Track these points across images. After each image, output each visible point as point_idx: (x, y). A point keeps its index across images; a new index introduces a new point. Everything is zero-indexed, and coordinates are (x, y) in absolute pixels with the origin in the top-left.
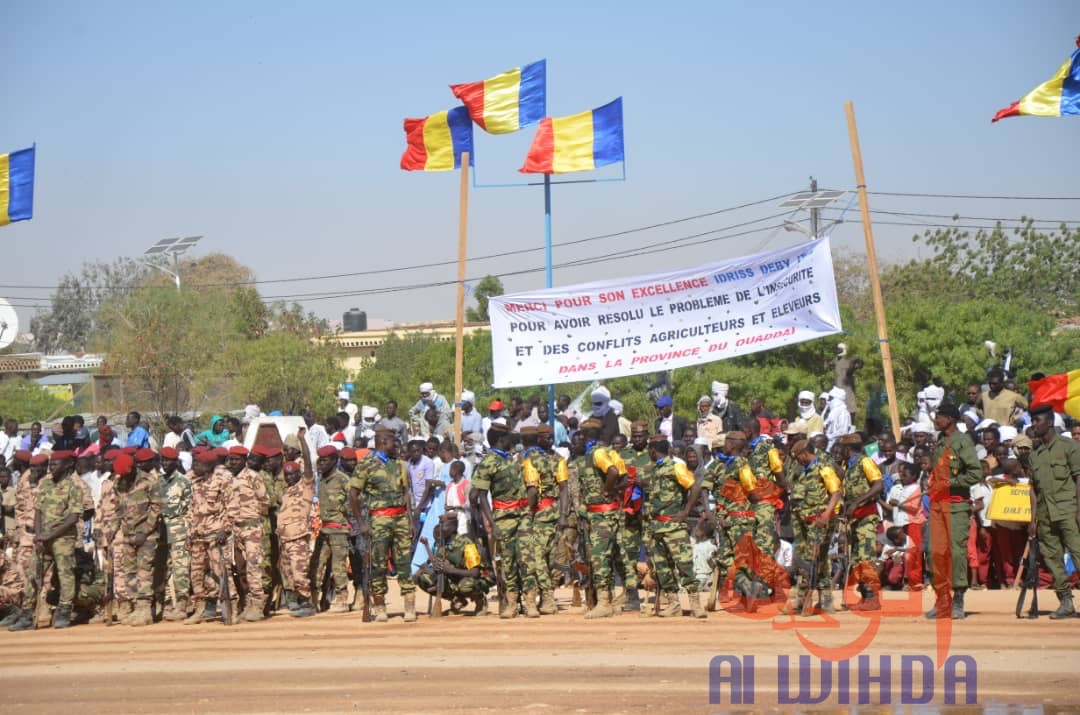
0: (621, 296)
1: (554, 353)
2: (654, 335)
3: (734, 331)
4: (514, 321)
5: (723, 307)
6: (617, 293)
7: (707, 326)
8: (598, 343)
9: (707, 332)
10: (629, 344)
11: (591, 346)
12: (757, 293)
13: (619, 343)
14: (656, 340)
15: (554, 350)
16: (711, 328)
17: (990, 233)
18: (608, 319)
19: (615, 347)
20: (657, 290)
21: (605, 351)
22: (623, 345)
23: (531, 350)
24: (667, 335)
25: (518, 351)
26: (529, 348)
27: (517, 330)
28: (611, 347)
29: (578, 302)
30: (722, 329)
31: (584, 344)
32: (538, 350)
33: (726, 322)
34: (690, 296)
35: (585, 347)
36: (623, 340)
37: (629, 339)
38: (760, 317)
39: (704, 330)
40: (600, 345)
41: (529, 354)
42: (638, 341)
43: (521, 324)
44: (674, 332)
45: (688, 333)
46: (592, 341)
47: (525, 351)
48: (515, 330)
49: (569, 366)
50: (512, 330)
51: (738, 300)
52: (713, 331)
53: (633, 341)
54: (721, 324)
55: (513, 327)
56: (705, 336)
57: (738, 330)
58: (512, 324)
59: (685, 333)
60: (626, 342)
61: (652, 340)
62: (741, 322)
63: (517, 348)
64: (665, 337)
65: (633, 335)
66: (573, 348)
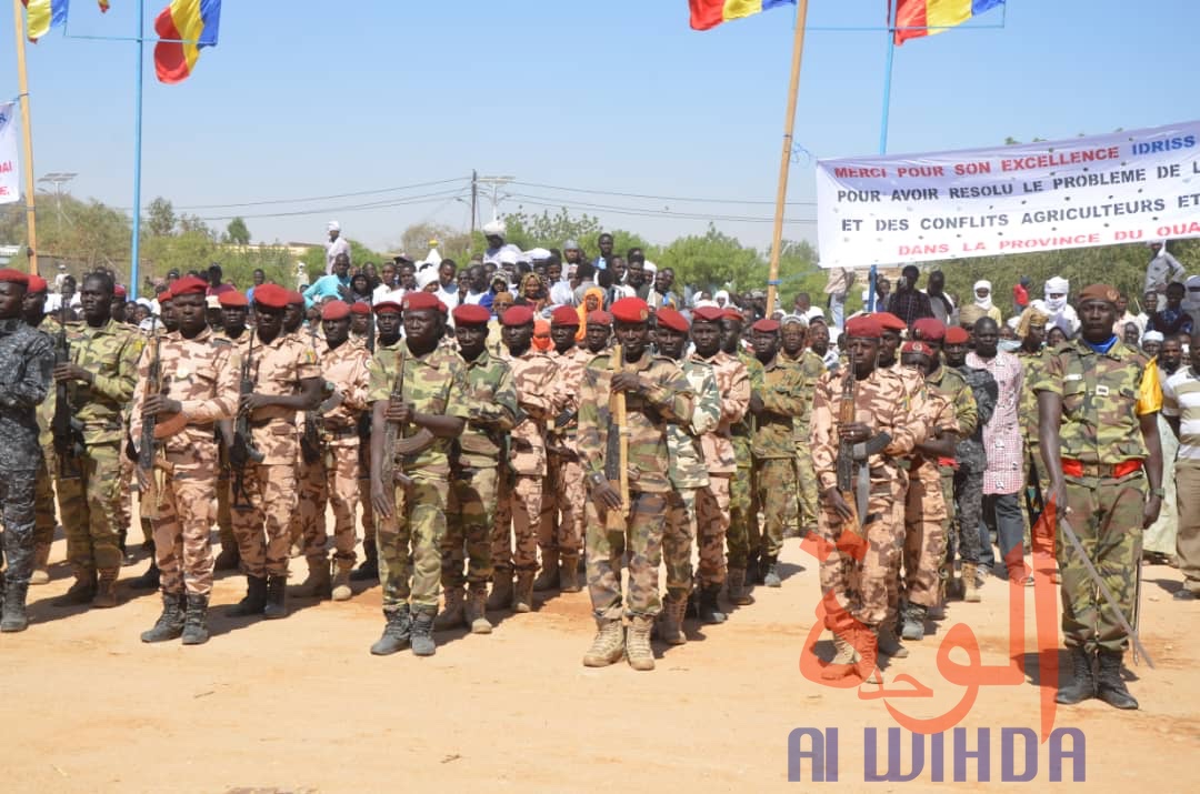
0: (986, 168)
1: (890, 229)
2: (1027, 215)
3: (1148, 215)
4: (842, 189)
5: (1134, 185)
6: (981, 165)
7: (1106, 207)
8: (948, 220)
9: (1107, 214)
10: (991, 224)
11: (938, 224)
12: (1192, 168)
13: (977, 221)
14: (1030, 221)
15: (890, 225)
16: (1111, 210)
17: (541, 217)
18: (962, 192)
19: (972, 225)
20: (1040, 162)
21: (958, 230)
22: (983, 225)
23: (861, 224)
24: (1046, 215)
25: (845, 225)
26: (858, 222)
27: (845, 199)
28: (967, 226)
29: (926, 172)
30: (1130, 212)
31: (929, 220)
32: (869, 225)
33: (1136, 203)
34: (1085, 170)
35: (931, 224)
36: (983, 219)
37: (991, 218)
38: (1193, 199)
39: (1101, 211)
40: (950, 223)
41: (858, 229)
42: (1004, 219)
43: (850, 192)
44: (1056, 212)
45: (1078, 213)
46: (939, 217)
47: (854, 225)
48: (843, 199)
49: (911, 248)
50: (840, 200)
51: (1160, 176)
52: (1116, 213)
53: (996, 221)
54: (1128, 205)
55: (841, 195)
56: (1104, 219)
57: (1155, 213)
58: (839, 192)
59: (1072, 214)
60: (987, 221)
61: (1024, 221)
62: (1160, 205)
63: (844, 222)
64: (1043, 218)
65: (997, 212)
66: (914, 224)
